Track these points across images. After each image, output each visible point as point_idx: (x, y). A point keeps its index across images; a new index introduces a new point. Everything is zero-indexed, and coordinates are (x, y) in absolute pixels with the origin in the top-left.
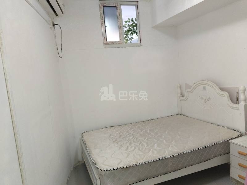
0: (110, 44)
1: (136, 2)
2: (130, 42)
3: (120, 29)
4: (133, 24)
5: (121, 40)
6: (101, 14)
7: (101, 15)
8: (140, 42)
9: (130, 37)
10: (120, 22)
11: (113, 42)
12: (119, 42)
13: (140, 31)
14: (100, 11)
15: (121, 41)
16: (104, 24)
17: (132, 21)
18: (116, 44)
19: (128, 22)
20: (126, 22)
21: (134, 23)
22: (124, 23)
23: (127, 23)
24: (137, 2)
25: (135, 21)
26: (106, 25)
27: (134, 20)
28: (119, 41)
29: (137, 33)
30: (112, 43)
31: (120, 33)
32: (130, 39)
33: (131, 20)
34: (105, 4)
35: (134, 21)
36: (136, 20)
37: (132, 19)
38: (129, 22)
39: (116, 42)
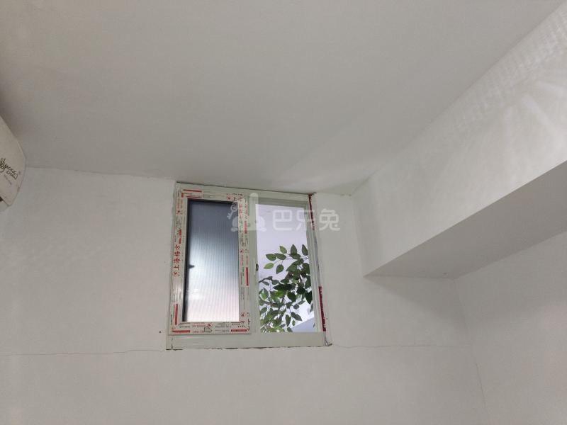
0: (196, 333)
1: (307, 197)
2: (289, 330)
3: (244, 278)
4: (294, 265)
5: (245, 319)
6: (176, 222)
7: (175, 227)
8: (324, 329)
9: (288, 313)
10: (245, 254)
11: (210, 324)
12: (236, 327)
13: (320, 288)
14: (176, 211)
15: (246, 324)
16: (182, 257)
17: (294, 253)
18: (224, 333)
19: (277, 259)
20: (271, 257)
21: (301, 261)
22: (262, 261)
23: (272, 262)
24: (310, 196)
25: (302, 256)
26: (192, 263)
27: (300, 252)
28: (233, 323)
29: (309, 297)
30: (207, 328)
31: (241, 292)
32: (288, 319)
33: (289, 252)
34: (196, 195)
35: (300, 256)
36: (305, 251)
37: (293, 248)
38: (283, 257)
39: (223, 324)
